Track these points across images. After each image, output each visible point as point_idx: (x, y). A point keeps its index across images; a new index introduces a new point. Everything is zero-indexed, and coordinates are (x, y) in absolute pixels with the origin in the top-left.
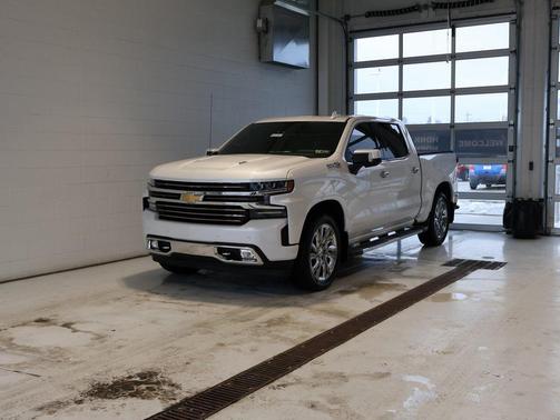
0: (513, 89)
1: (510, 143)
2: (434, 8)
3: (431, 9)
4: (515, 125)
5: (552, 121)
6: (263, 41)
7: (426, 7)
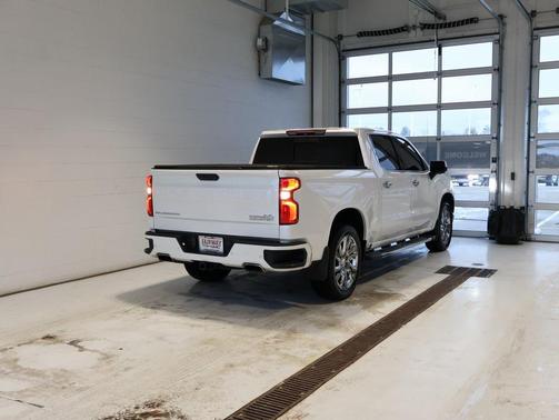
0: (497, 104)
1: (493, 155)
2: (422, 29)
3: (418, 30)
4: (497, 138)
5: (532, 135)
6: (263, 58)
7: (414, 27)
